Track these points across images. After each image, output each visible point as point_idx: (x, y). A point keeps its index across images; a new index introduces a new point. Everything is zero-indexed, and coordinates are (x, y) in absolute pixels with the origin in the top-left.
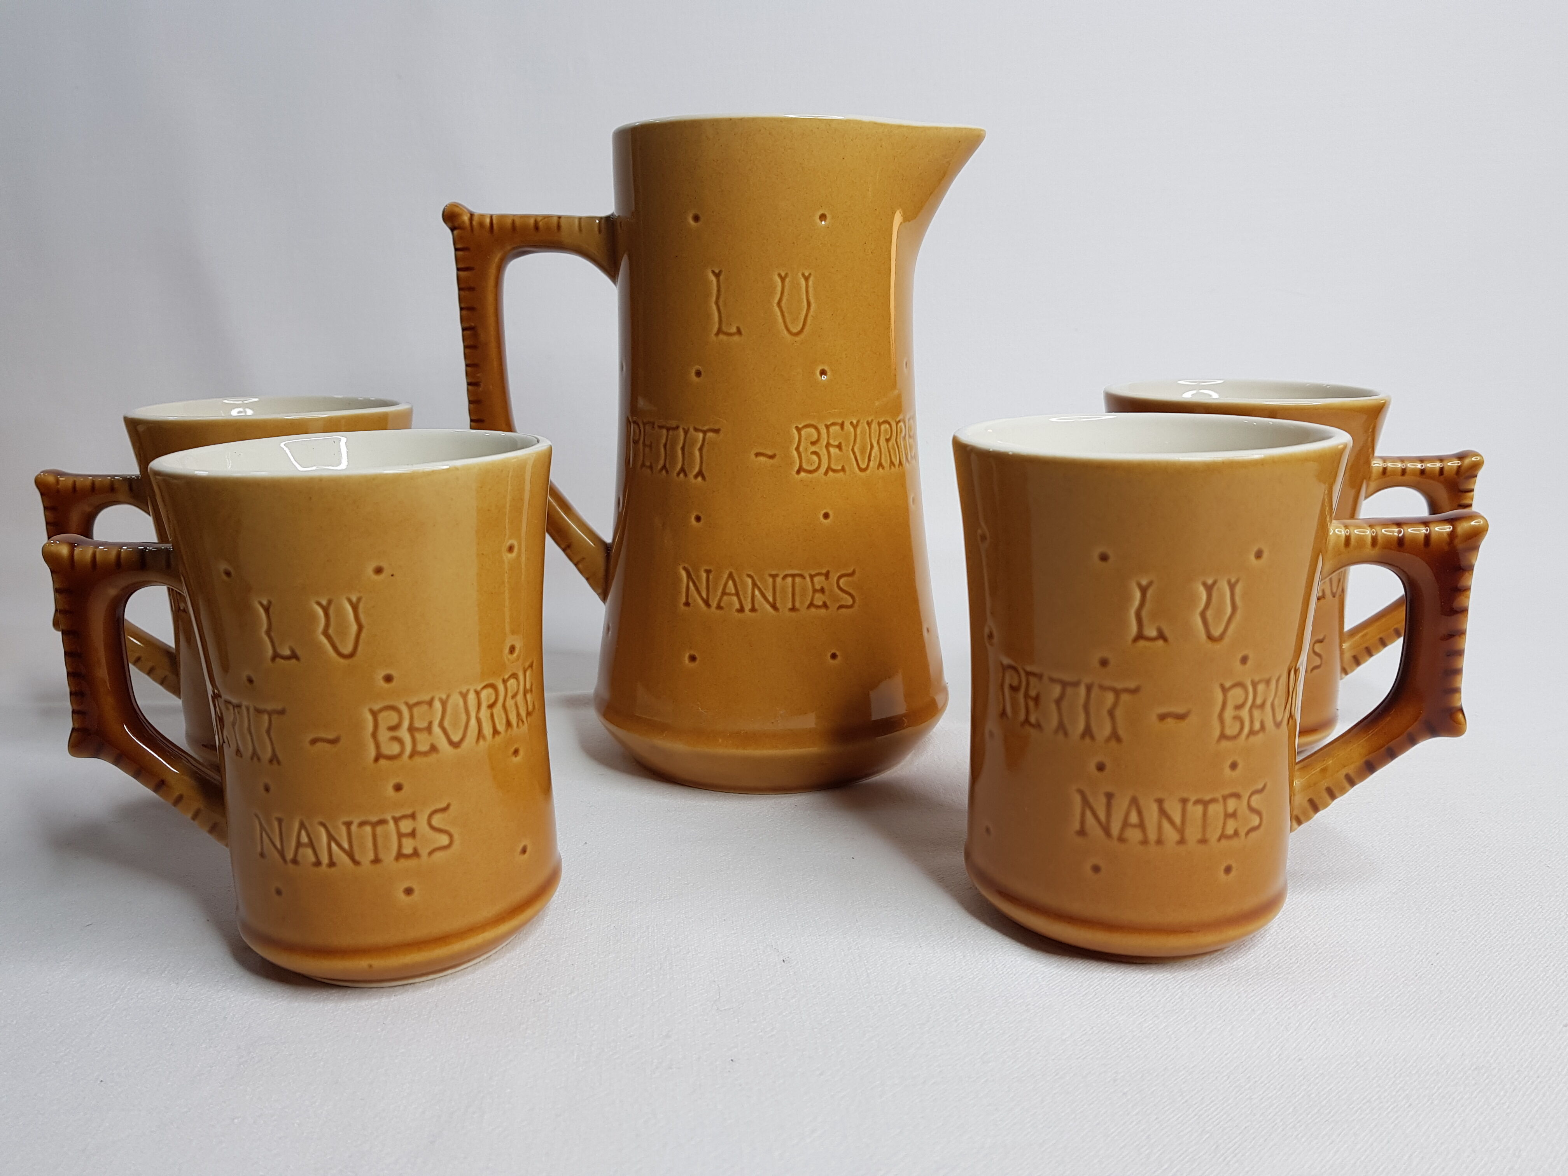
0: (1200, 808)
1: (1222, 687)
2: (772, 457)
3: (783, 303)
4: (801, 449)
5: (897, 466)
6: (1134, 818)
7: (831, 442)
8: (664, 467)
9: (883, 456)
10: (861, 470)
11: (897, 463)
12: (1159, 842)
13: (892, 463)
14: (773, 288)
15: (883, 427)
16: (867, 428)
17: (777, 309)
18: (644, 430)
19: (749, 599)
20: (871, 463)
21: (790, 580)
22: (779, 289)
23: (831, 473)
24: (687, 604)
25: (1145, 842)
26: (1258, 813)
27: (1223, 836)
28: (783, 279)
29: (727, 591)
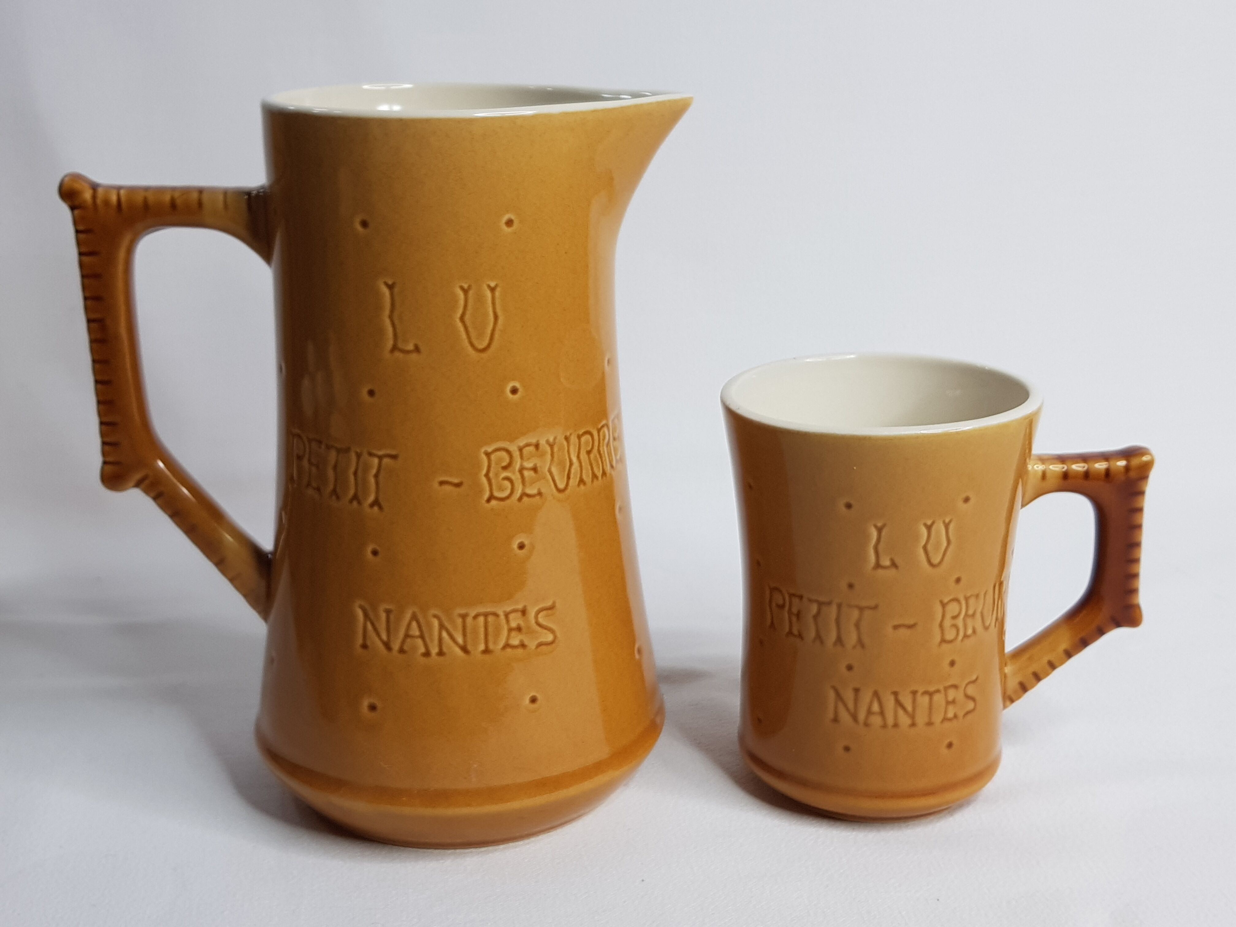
0: (926, 698)
1: (941, 602)
2: (458, 485)
3: (467, 317)
4: (491, 475)
5: (600, 478)
6: (876, 707)
7: (525, 464)
8: (334, 491)
9: (584, 471)
10: (559, 491)
11: (599, 474)
12: (896, 725)
13: (595, 476)
14: (455, 300)
15: (583, 439)
16: (565, 443)
17: (459, 325)
18: (310, 448)
19: (436, 642)
20: (571, 481)
22: (462, 302)
23: (525, 499)
24: (364, 646)
25: (885, 726)
26: (973, 699)
27: (945, 719)
28: (466, 291)
29: (411, 633)
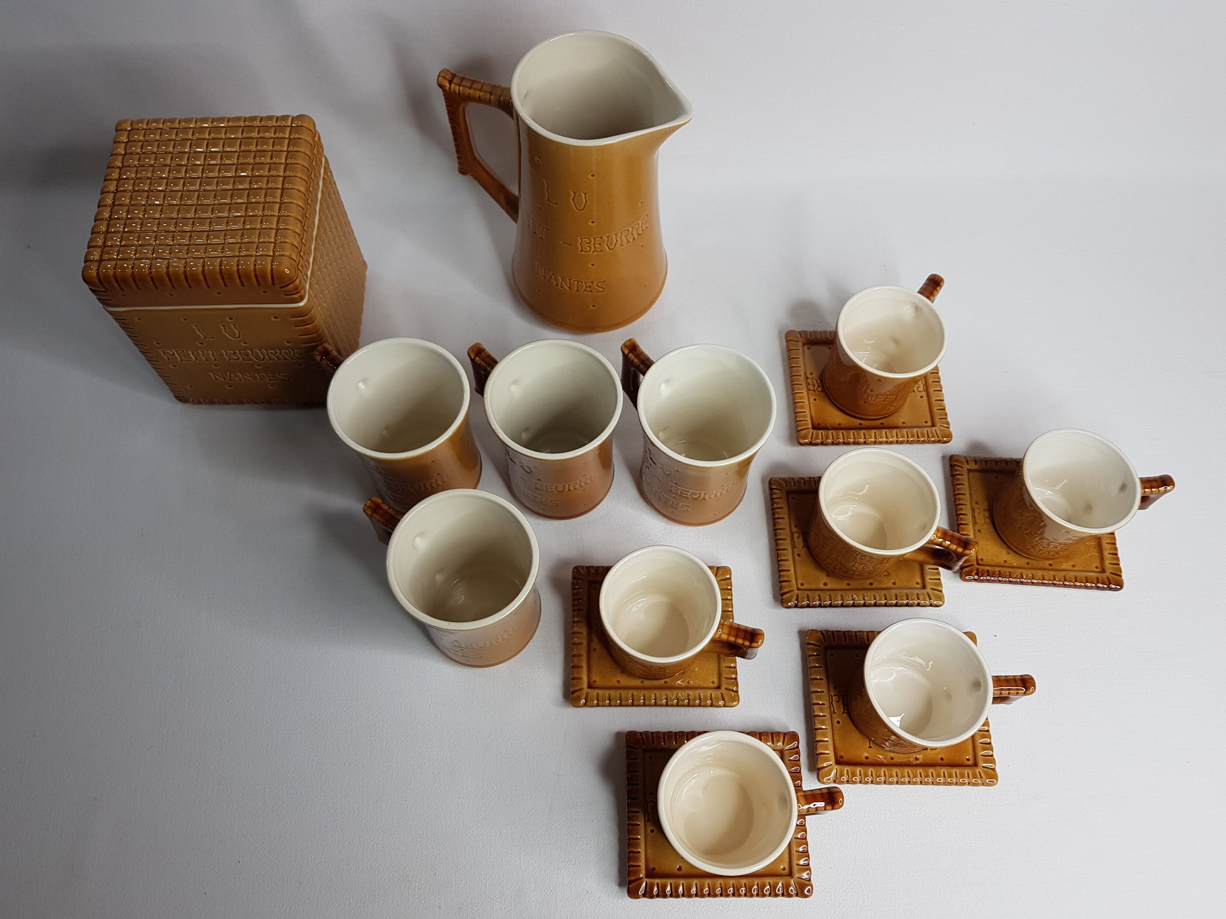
2: (570, 245)
3: (575, 200)
4: (582, 244)
5: (631, 241)
7: (596, 243)
9: (623, 242)
10: (610, 249)
13: (628, 242)
14: (571, 194)
16: (614, 236)
17: (572, 202)
19: (560, 283)
20: (616, 246)
21: (576, 282)
22: (573, 196)
23: (595, 252)
24: (537, 273)
28: (575, 192)
29: (552, 278)
